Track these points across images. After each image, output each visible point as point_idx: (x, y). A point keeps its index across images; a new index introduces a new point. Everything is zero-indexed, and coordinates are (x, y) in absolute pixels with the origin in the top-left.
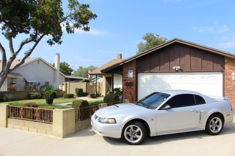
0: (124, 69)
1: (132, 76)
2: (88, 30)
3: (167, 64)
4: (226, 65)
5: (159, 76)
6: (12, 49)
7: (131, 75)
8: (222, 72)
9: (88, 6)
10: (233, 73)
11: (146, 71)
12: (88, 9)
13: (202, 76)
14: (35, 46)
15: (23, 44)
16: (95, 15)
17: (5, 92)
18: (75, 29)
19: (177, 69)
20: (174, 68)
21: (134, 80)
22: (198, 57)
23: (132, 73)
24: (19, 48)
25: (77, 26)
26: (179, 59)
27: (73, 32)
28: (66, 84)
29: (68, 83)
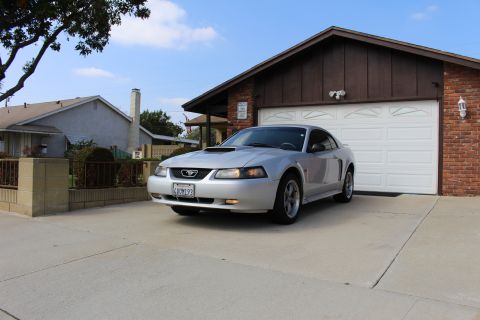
0: (229, 101)
3: (317, 86)
4: (445, 82)
5: (301, 114)
10: (461, 101)
11: (275, 105)
13: (393, 110)
18: (121, 14)
19: (337, 97)
20: (332, 94)
21: (249, 124)
23: (245, 109)
25: (124, 9)
26: (342, 74)
27: (119, 23)
28: (146, 147)
29: (149, 146)
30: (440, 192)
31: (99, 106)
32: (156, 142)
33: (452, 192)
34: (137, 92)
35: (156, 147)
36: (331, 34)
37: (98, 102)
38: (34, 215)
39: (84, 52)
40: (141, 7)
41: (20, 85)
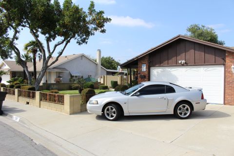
1: (145, 70)
2: (105, 32)
3: (174, 59)
4: (226, 58)
5: (168, 69)
6: (49, 50)
7: (144, 68)
8: (224, 65)
9: (103, 13)
11: (157, 65)
12: (103, 15)
13: (205, 69)
14: (65, 47)
15: (56, 46)
16: (110, 19)
17: (53, 84)
18: (95, 31)
19: (182, 63)
20: (180, 62)
21: (147, 73)
22: (201, 51)
23: (145, 67)
24: (53, 50)
25: (96, 29)
26: (184, 54)
28: (104, 76)
29: (105, 76)
30: (225, 104)
31: (83, 58)
32: (108, 73)
33: (229, 104)
34: (100, 51)
35: (108, 76)
36: (179, 38)
37: (83, 56)
38: (70, 114)
39: (80, 44)
40: (102, 29)
41: (57, 60)
